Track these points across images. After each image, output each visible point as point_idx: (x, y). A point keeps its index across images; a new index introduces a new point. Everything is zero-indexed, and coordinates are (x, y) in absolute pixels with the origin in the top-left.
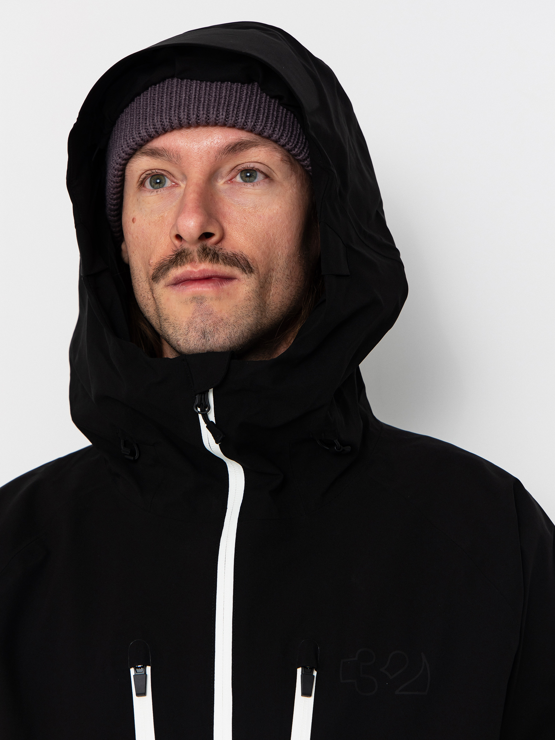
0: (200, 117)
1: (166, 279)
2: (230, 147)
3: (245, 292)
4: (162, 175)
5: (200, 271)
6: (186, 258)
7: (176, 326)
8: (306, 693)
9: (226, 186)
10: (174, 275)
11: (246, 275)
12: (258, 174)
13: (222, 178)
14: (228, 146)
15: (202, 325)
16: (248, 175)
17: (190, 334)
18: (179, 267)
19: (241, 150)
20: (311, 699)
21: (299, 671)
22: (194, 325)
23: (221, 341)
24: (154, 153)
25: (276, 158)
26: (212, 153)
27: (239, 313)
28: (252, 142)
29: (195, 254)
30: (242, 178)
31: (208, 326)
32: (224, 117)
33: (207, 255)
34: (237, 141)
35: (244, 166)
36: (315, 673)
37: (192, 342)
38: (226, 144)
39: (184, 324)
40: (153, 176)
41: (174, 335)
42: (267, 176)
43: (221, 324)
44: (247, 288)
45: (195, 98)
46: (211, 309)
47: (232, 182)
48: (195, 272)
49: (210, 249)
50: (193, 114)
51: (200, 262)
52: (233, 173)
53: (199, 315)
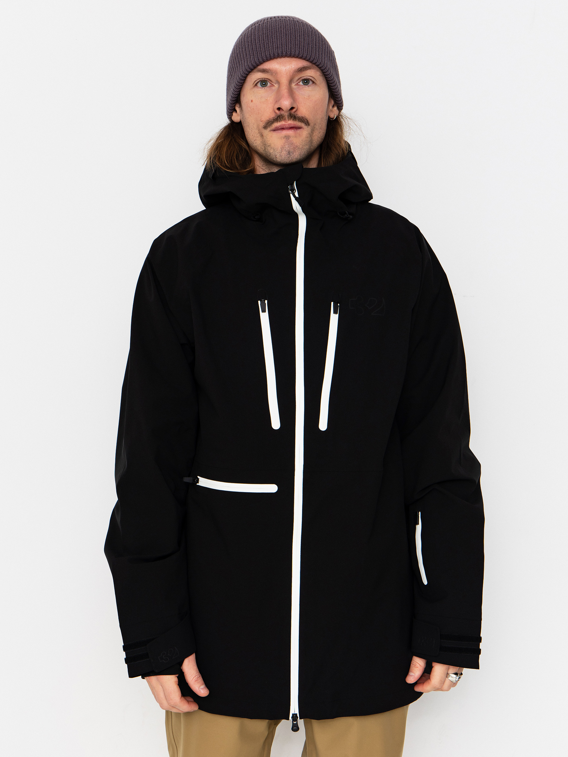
0: (287, 53)
1: (271, 128)
2: (300, 69)
3: (306, 134)
4: (266, 81)
5: (288, 124)
6: (282, 119)
7: (275, 149)
8: (335, 312)
9: (296, 87)
10: (276, 126)
11: (307, 127)
12: (310, 81)
13: (294, 83)
14: (299, 69)
15: (288, 148)
16: (305, 82)
17: (283, 153)
18: (279, 122)
19: (304, 71)
20: (338, 315)
21: (332, 303)
22: (285, 149)
23: (296, 156)
24: (264, 71)
25: (318, 74)
26: (292, 71)
27: (303, 143)
28: (309, 67)
29: (286, 117)
30: (303, 83)
31: (291, 149)
32: (298, 53)
33: (291, 117)
34: (303, 66)
35: (305, 77)
36: (339, 305)
37: (283, 156)
38: (298, 68)
39: (279, 148)
40: (262, 81)
41: (274, 153)
42: (313, 82)
43: (297, 148)
44: (307, 132)
45: (284, 44)
46: (292, 142)
47: (298, 85)
48: (286, 125)
49: (293, 115)
50: (284, 51)
51: (289, 120)
52: (299, 81)
53: (287, 144)
